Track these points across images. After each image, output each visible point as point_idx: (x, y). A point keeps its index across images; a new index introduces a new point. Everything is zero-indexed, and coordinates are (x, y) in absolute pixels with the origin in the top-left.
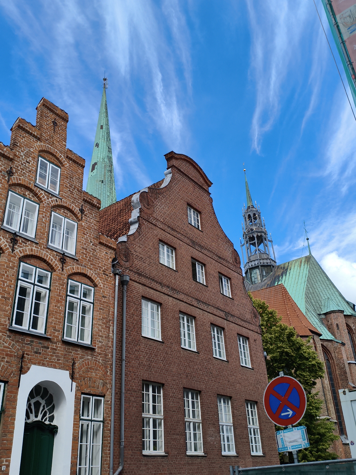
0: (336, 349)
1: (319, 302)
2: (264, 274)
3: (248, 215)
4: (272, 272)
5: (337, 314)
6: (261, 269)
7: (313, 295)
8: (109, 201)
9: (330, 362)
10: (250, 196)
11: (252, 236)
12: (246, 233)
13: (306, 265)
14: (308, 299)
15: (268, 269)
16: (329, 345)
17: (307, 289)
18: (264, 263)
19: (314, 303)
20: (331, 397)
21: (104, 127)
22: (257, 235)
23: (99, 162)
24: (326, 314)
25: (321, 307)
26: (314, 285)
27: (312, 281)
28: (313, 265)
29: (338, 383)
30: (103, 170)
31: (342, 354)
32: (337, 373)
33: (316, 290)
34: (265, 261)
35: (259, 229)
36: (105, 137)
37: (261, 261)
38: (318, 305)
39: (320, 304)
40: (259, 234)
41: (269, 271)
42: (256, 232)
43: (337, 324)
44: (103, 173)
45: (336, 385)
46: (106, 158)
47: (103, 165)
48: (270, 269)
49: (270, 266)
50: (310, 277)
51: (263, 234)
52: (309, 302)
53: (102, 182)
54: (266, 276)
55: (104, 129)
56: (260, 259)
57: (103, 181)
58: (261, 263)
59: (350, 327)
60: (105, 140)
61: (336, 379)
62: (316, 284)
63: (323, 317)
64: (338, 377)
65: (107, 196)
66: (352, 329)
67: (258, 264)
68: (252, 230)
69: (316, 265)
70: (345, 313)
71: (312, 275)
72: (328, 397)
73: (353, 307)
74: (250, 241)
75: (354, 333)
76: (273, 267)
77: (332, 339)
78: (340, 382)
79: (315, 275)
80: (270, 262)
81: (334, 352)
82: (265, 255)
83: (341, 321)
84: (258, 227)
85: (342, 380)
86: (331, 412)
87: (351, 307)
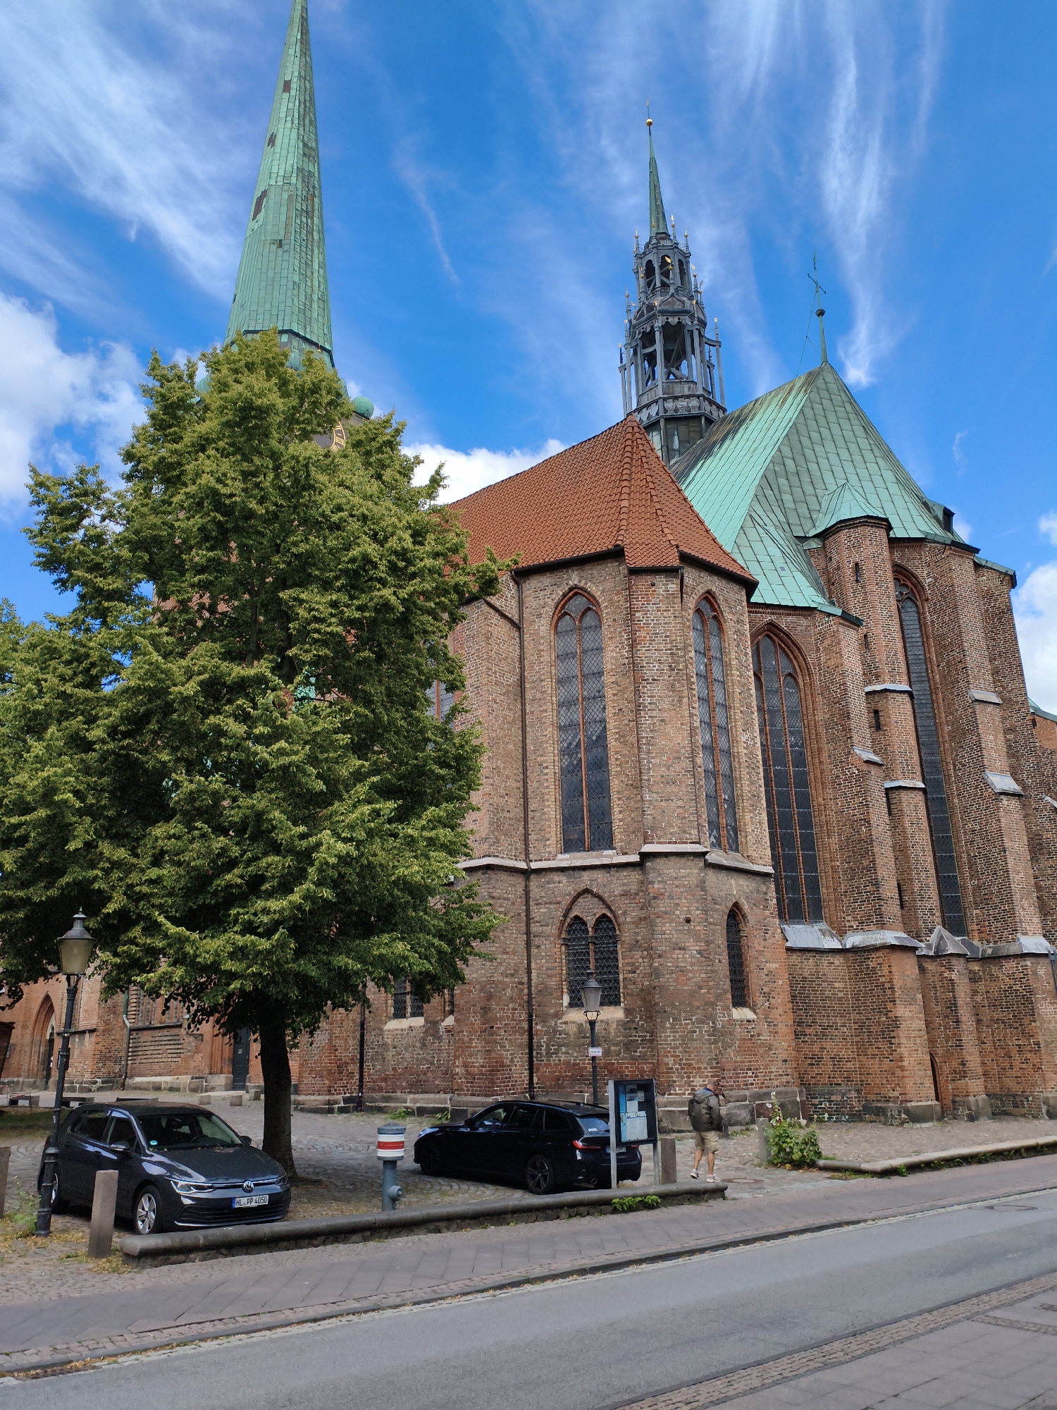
0: (824, 638)
1: (812, 501)
2: (676, 445)
3: (644, 264)
4: (701, 437)
5: (860, 529)
6: (666, 430)
7: (794, 479)
8: (296, 300)
9: (797, 683)
10: (659, 203)
11: (649, 329)
12: (634, 322)
13: (801, 394)
14: (768, 492)
15: (691, 429)
16: (799, 628)
17: (778, 460)
18: (676, 410)
19: (790, 505)
20: (763, 789)
21: (294, 86)
22: (666, 327)
23: (272, 189)
24: (823, 535)
25: (814, 517)
26: (809, 453)
27: (805, 440)
28: (824, 394)
29: (819, 750)
30: (284, 209)
31: (839, 653)
32: (820, 716)
33: (813, 466)
34: (682, 404)
35: (673, 305)
36: (296, 115)
37: (670, 405)
38: (803, 510)
39: (814, 506)
40: (673, 321)
41: (692, 435)
42: (663, 312)
43: (857, 564)
44: (283, 218)
45: (810, 758)
46: (294, 175)
47: (285, 196)
48: (698, 429)
49: (698, 417)
50: (802, 429)
51: (686, 320)
52: (772, 499)
53: (280, 244)
54: (682, 451)
55: (293, 92)
56: (665, 399)
57: (281, 241)
58: (666, 411)
59: (916, 578)
60: (296, 122)
61: (813, 736)
62: (818, 448)
63: (814, 544)
64: (822, 730)
65: (290, 285)
66: (923, 587)
67: (657, 414)
68: (650, 308)
69: (837, 393)
70: (898, 532)
71: (812, 423)
72: (746, 788)
73: (941, 518)
74: (644, 347)
75: (927, 600)
76: (710, 421)
77: (813, 605)
78: (825, 747)
79: (822, 421)
80: (698, 404)
81: (818, 650)
82: (686, 386)
83: (873, 549)
84: (672, 295)
85: (833, 740)
86: (750, 837)
87: (936, 518)
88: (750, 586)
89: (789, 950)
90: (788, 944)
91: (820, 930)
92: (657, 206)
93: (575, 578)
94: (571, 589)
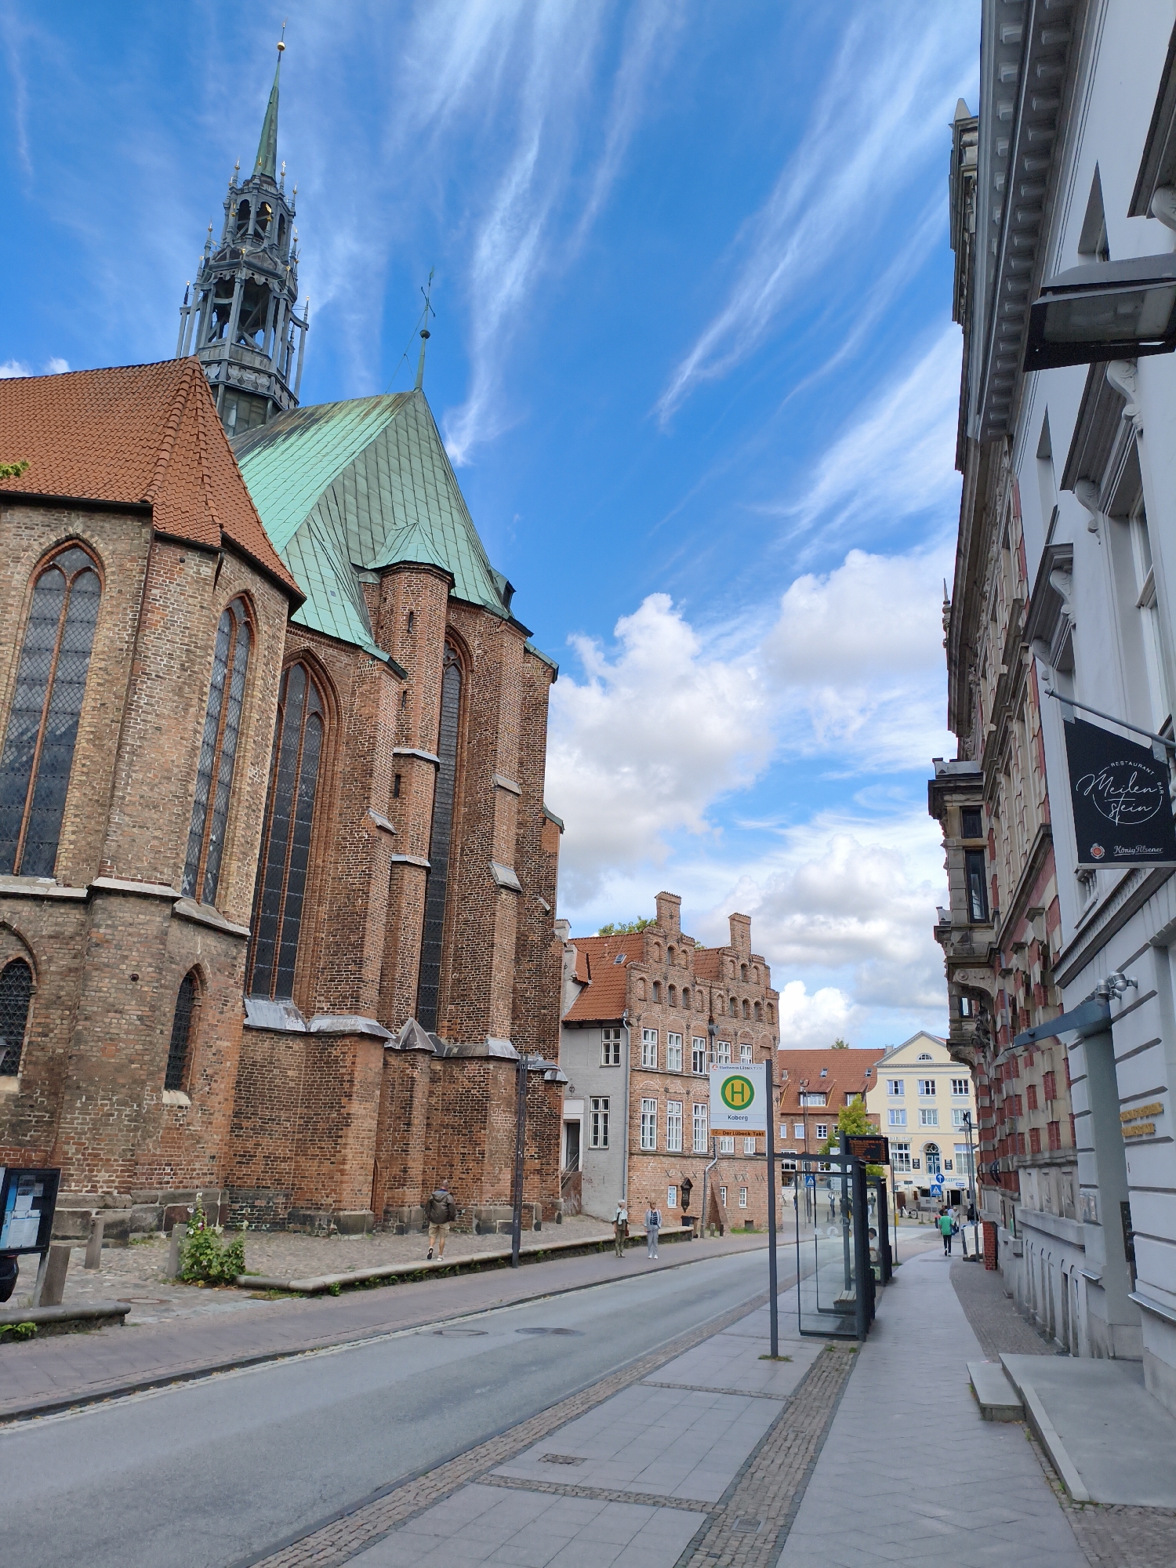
0: (363, 682)
1: (378, 530)
2: (232, 421)
3: (239, 202)
4: (264, 422)
5: (422, 576)
6: (224, 400)
7: (363, 502)
9: (322, 725)
10: (272, 141)
11: (228, 278)
12: (212, 262)
13: (387, 414)
14: (333, 506)
15: (254, 409)
16: (338, 664)
17: (350, 474)
18: (240, 381)
19: (353, 527)
20: (259, 836)
22: (249, 283)
24: (383, 572)
25: (377, 549)
26: (384, 478)
27: (383, 464)
28: (412, 422)
29: (331, 805)
31: (376, 702)
32: (339, 768)
33: (385, 494)
34: (249, 376)
35: (263, 260)
37: (234, 372)
38: (366, 537)
39: (379, 537)
40: (260, 279)
41: (253, 415)
42: (249, 265)
43: (412, 613)
45: (318, 813)
48: (261, 412)
49: (264, 399)
50: (382, 450)
51: (274, 284)
52: (335, 514)
54: (238, 429)
56: (230, 364)
58: (228, 377)
59: (466, 646)
61: (328, 788)
62: (394, 477)
63: (371, 579)
64: (339, 783)
66: (471, 657)
67: (217, 377)
68: (236, 254)
69: (425, 425)
70: (459, 592)
71: (393, 448)
72: (240, 832)
73: (502, 591)
74: (217, 295)
75: (472, 671)
76: (277, 408)
77: (359, 643)
78: (338, 803)
79: (404, 450)
80: (267, 384)
81: (353, 693)
82: (258, 359)
83: (430, 602)
84: (264, 251)
85: (347, 797)
86: (231, 889)
87: (497, 590)
88: (295, 600)
89: (247, 1028)
90: (246, 1021)
91: (285, 1009)
92: (269, 144)
93: (77, 525)
94: (69, 538)
